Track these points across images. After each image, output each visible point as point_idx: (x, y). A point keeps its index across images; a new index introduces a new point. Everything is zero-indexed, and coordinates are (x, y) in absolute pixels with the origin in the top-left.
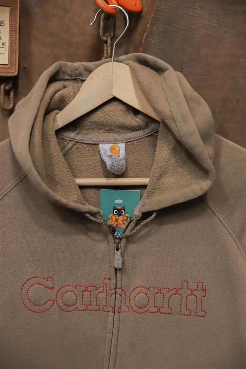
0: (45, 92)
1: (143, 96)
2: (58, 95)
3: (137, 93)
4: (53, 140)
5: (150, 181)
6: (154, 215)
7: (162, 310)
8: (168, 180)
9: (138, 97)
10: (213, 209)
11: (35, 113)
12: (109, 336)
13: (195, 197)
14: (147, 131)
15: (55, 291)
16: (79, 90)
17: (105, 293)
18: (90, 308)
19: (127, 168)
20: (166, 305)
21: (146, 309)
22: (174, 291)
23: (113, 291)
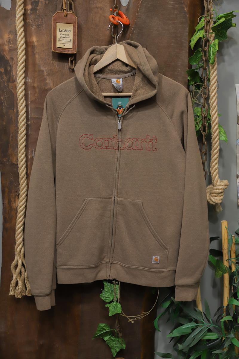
0: (89, 56)
1: (129, 58)
2: (94, 58)
3: (127, 57)
4: (93, 76)
5: (132, 94)
6: (134, 106)
7: (138, 148)
8: (140, 91)
9: (127, 59)
10: (159, 105)
11: (85, 63)
12: (116, 160)
13: (151, 97)
14: (131, 73)
15: (93, 140)
16: (103, 56)
17: (114, 141)
18: (108, 148)
19: (123, 89)
20: (140, 146)
21: (132, 148)
22: (143, 140)
23: (118, 140)
